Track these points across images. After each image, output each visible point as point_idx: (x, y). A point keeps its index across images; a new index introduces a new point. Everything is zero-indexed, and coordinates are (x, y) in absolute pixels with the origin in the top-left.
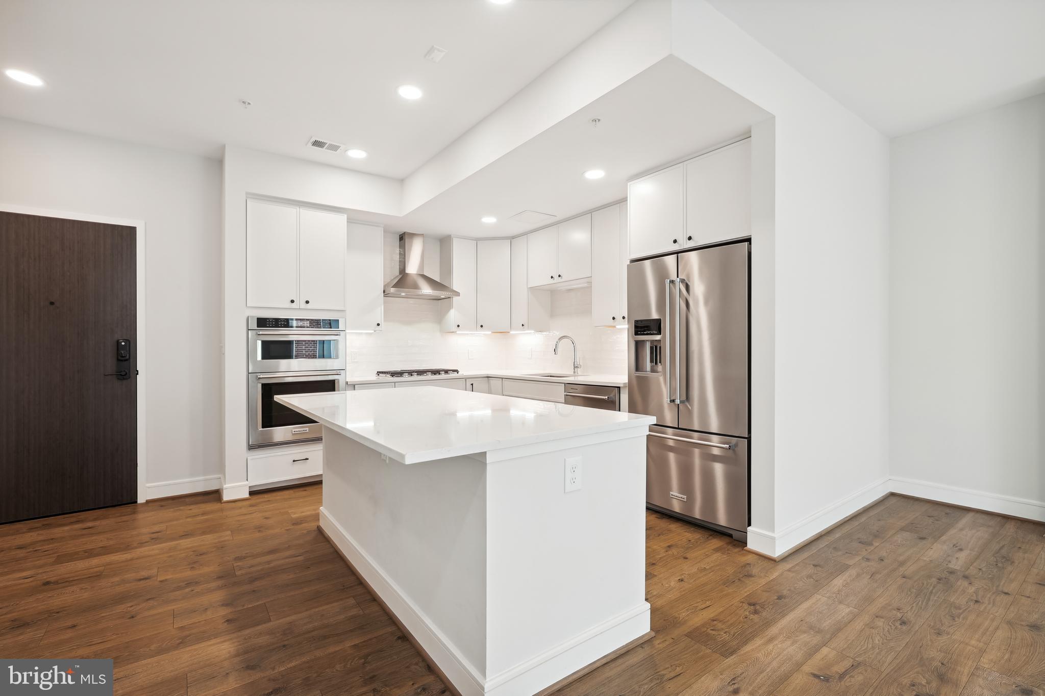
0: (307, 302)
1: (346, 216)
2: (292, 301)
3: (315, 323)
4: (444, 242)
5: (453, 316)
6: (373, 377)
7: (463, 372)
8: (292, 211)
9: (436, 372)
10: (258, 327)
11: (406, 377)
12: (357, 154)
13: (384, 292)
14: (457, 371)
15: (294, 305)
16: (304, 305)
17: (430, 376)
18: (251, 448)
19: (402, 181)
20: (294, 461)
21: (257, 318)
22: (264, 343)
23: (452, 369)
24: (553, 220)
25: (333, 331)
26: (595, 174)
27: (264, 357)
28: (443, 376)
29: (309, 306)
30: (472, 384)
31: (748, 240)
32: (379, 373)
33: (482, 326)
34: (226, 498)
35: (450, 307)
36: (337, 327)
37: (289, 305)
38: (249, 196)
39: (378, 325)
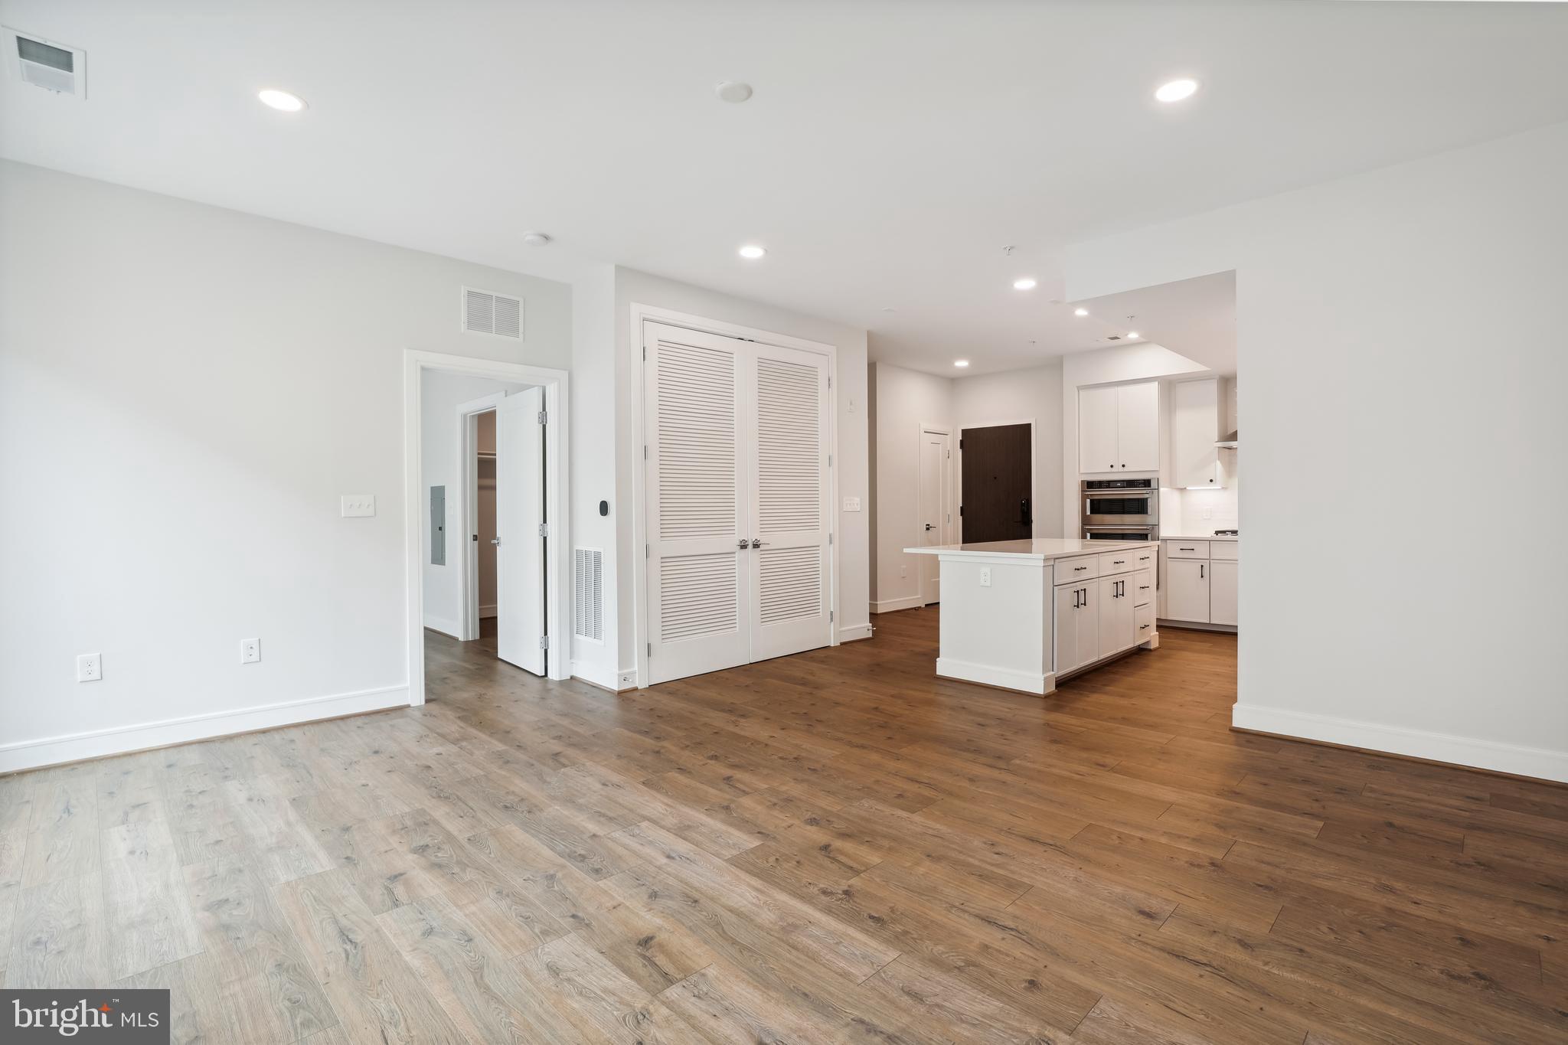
36: (1150, 486)
37: (1109, 469)
38: (1079, 388)
39: (1211, 481)
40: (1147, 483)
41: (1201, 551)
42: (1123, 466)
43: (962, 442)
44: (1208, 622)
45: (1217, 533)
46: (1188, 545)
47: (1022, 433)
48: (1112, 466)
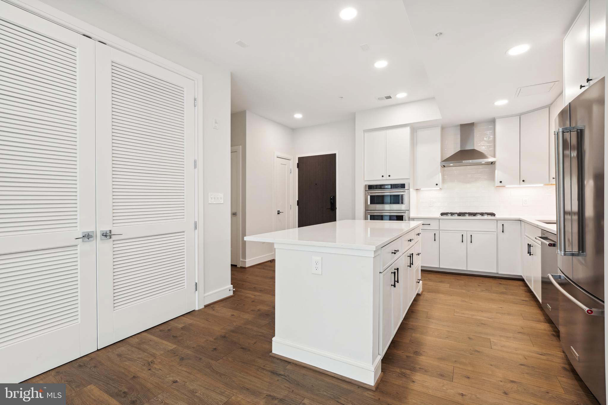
1: (409, 127)
3: (394, 186)
5: (499, 174)
7: (498, 215)
10: (368, 189)
12: (402, 95)
14: (493, 214)
15: (383, 178)
16: (388, 178)
17: (468, 218)
21: (369, 186)
22: (371, 197)
23: (490, 213)
25: (402, 190)
27: (371, 203)
28: (479, 217)
29: (390, 178)
30: (503, 225)
33: (523, 181)
35: (495, 169)
36: (405, 188)
37: (381, 178)
38: (365, 131)
39: (437, 185)
40: (403, 186)
41: (434, 225)
42: (389, 176)
43: (298, 164)
44: (438, 267)
45: (442, 214)
46: (426, 222)
47: (331, 159)
48: (383, 176)
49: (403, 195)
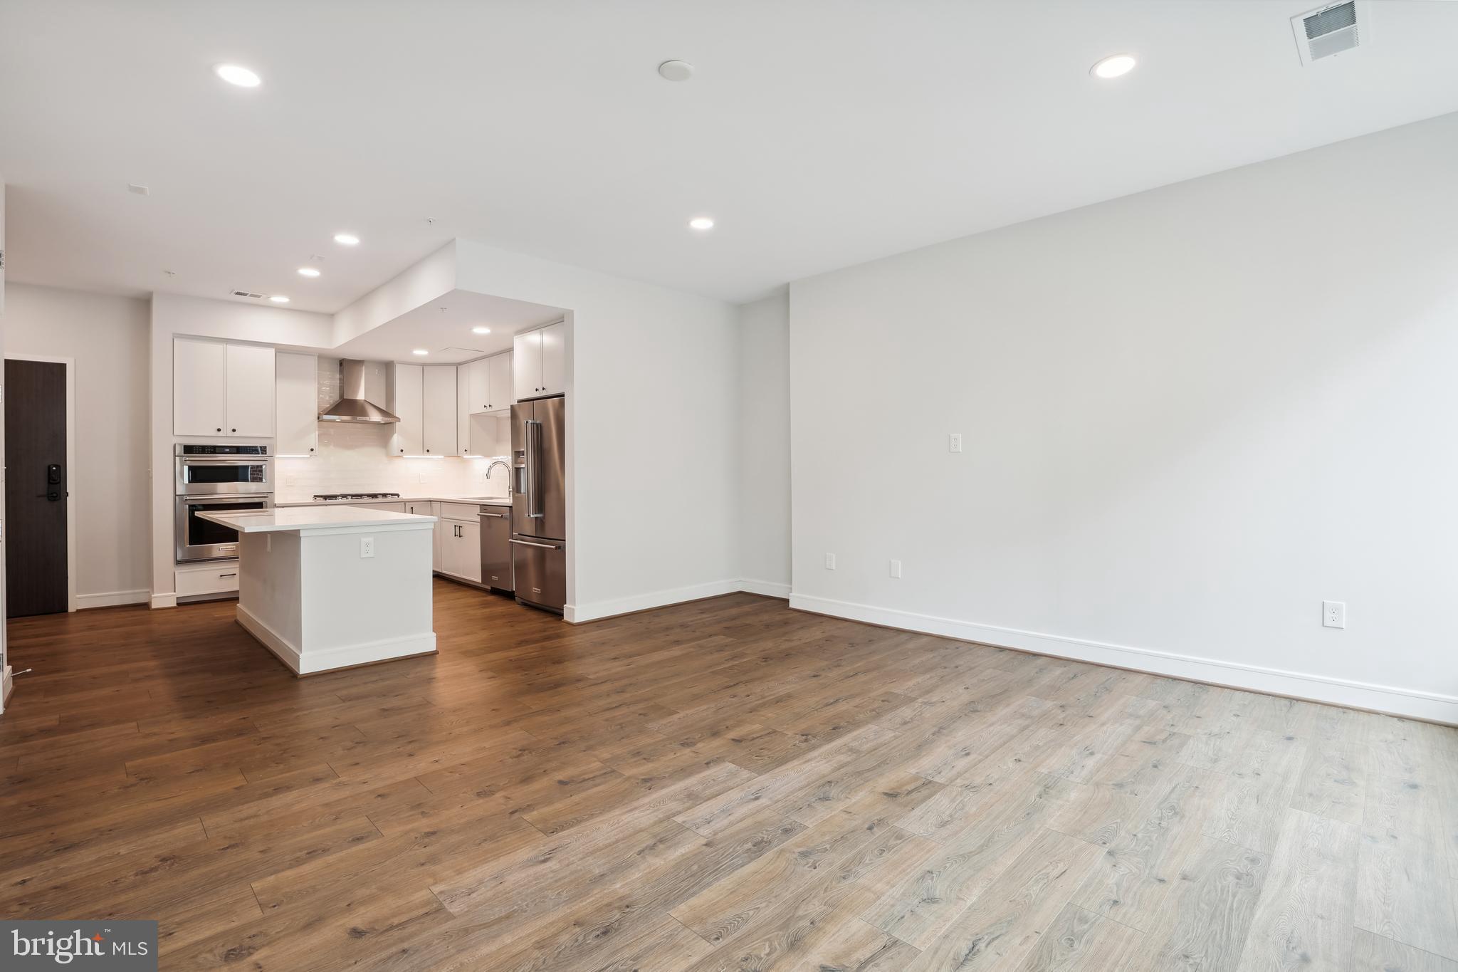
0: (234, 430)
1: (274, 350)
2: (219, 430)
4: (388, 368)
5: (396, 440)
6: (311, 500)
7: (404, 496)
8: (218, 348)
9: (374, 496)
10: (185, 453)
11: (339, 500)
12: (280, 299)
13: (318, 418)
14: (398, 495)
15: (220, 434)
16: (230, 433)
17: (366, 500)
18: (178, 563)
19: (331, 316)
20: (221, 576)
21: (185, 446)
22: (191, 468)
23: (391, 493)
24: (480, 354)
25: (260, 457)
26: (482, 330)
27: (189, 482)
28: (380, 499)
29: (235, 434)
30: (412, 508)
31: (563, 395)
32: (316, 497)
33: (428, 451)
34: (154, 606)
35: (393, 432)
49: (261, 466)
